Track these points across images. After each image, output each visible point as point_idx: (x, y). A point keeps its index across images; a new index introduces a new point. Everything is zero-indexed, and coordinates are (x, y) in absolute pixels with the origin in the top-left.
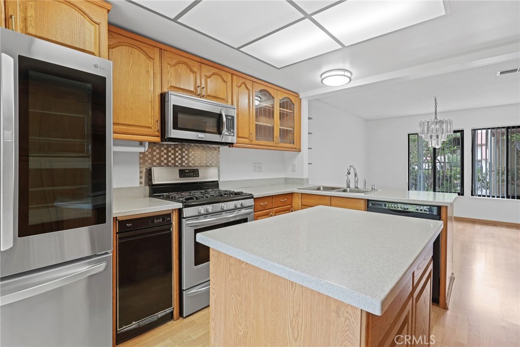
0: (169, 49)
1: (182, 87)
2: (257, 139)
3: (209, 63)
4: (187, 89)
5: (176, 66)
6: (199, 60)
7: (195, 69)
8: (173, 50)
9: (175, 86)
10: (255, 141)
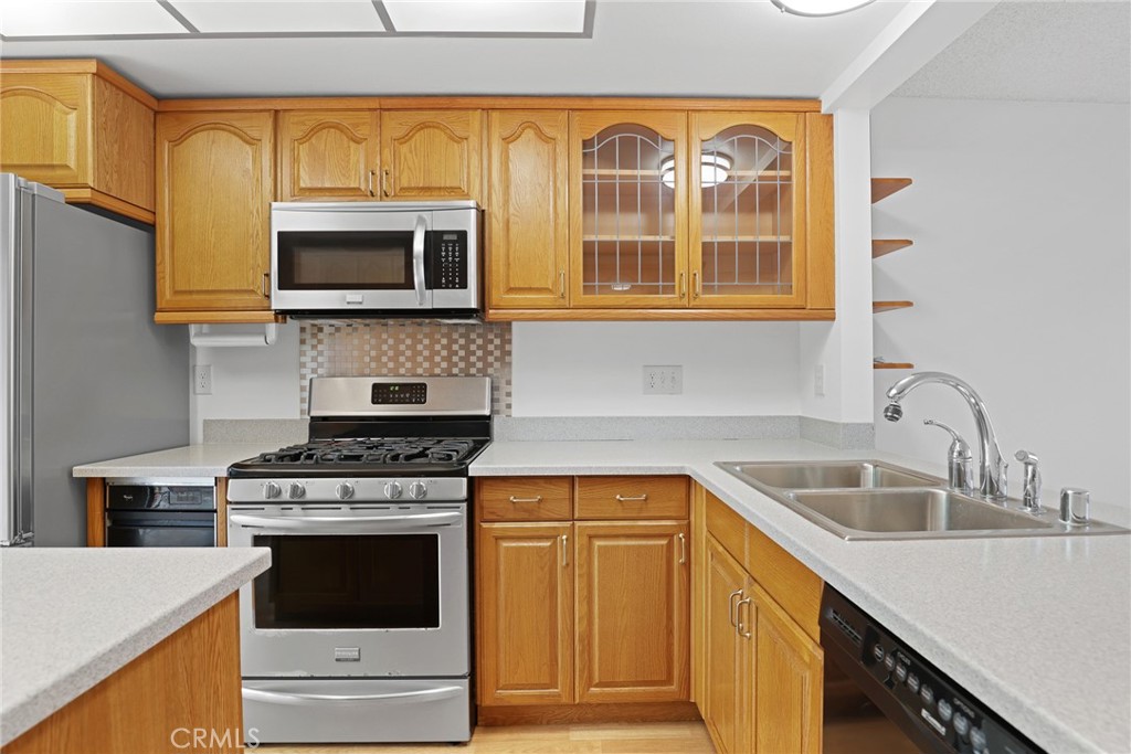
0: (296, 104)
1: (327, 185)
2: (587, 289)
3: (406, 102)
4: (340, 186)
5: (313, 140)
6: (374, 104)
7: (362, 132)
8: (306, 104)
9: (309, 186)
10: (580, 297)
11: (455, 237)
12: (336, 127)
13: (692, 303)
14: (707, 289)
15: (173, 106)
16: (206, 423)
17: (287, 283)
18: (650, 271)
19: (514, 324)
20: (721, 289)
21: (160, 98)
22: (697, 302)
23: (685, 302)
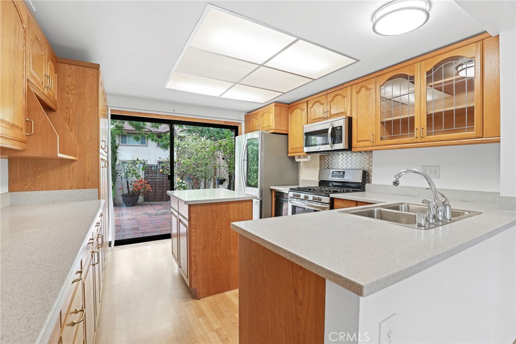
0: (311, 98)
1: (316, 118)
4: (319, 117)
5: (314, 106)
6: (325, 93)
7: (323, 101)
9: (313, 119)
10: (379, 142)
11: (339, 128)
12: (318, 102)
13: (422, 140)
14: (428, 134)
15: (290, 105)
16: (302, 180)
17: (307, 145)
18: (405, 130)
19: (373, 152)
20: (435, 133)
21: (289, 104)
22: (423, 140)
23: (418, 140)
